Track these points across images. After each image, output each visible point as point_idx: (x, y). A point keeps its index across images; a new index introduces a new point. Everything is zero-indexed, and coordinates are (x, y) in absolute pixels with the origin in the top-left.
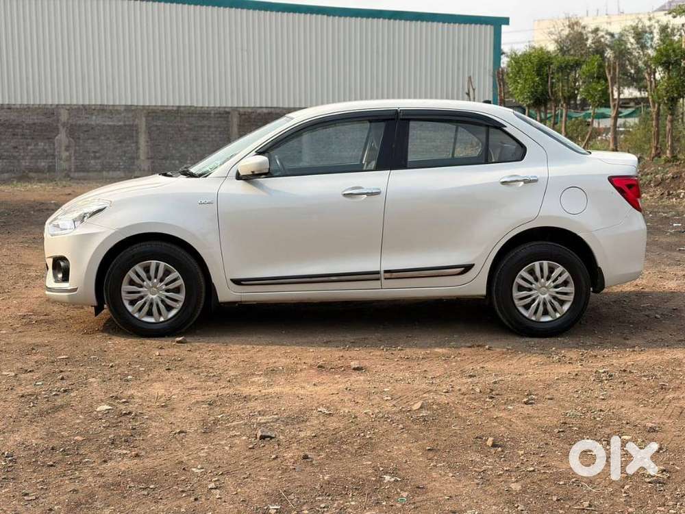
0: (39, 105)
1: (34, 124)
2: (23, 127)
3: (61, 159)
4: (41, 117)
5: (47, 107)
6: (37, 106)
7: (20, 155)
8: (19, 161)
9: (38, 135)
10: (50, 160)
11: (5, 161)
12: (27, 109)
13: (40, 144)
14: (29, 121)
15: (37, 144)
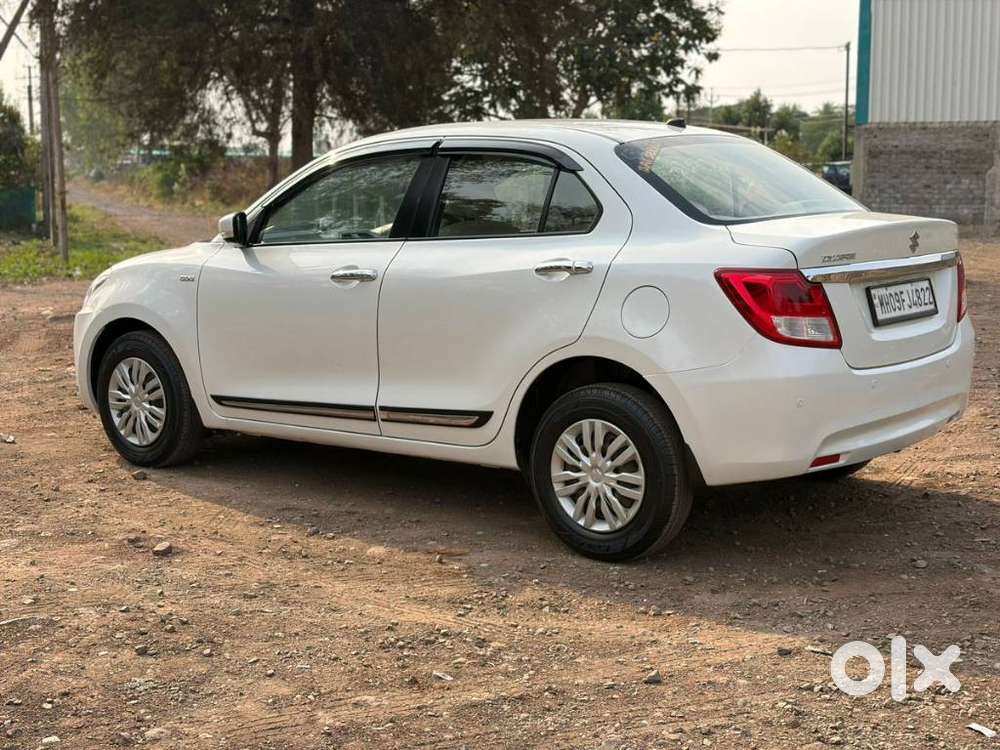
0: (968, 122)
1: (958, 151)
2: (941, 155)
3: (993, 204)
4: (969, 140)
5: (979, 124)
6: (965, 125)
7: (933, 198)
8: (931, 205)
9: (962, 168)
10: (977, 206)
11: (911, 206)
12: (950, 129)
13: (963, 181)
14: (951, 147)
15: (959, 182)
